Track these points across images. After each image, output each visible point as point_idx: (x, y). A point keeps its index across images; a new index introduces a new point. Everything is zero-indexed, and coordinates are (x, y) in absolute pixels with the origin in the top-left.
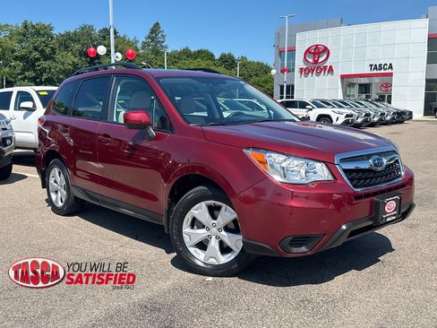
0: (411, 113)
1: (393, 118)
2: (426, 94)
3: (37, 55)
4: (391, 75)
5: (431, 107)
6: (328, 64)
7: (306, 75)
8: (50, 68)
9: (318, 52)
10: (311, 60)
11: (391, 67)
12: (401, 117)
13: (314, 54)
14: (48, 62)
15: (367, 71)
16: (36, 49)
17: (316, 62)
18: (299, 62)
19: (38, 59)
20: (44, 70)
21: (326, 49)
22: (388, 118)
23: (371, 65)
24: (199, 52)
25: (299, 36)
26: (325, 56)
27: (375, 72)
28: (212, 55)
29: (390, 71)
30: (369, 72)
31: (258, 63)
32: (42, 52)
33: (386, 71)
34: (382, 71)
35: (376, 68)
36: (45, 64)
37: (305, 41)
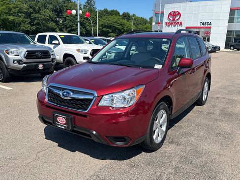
0: (220, 47)
1: (212, 50)
2: (227, 38)
3: (31, 10)
4: (210, 28)
5: (228, 44)
6: (180, 21)
7: (169, 26)
8: (38, 18)
9: (175, 14)
10: (171, 19)
11: (211, 24)
12: (215, 49)
13: (173, 15)
14: (37, 15)
15: (199, 25)
16: (31, 7)
17: (174, 20)
18: (166, 20)
19: (32, 13)
20: (35, 18)
21: (179, 13)
22: (210, 50)
23: (201, 23)
24: (112, 11)
25: (166, 6)
26: (179, 17)
27: (203, 26)
28: (119, 13)
29: (210, 26)
30: (200, 26)
31: (142, 18)
32: (34, 9)
33: (208, 26)
34: (206, 26)
35: (203, 24)
36: (36, 15)
37: (169, 9)
